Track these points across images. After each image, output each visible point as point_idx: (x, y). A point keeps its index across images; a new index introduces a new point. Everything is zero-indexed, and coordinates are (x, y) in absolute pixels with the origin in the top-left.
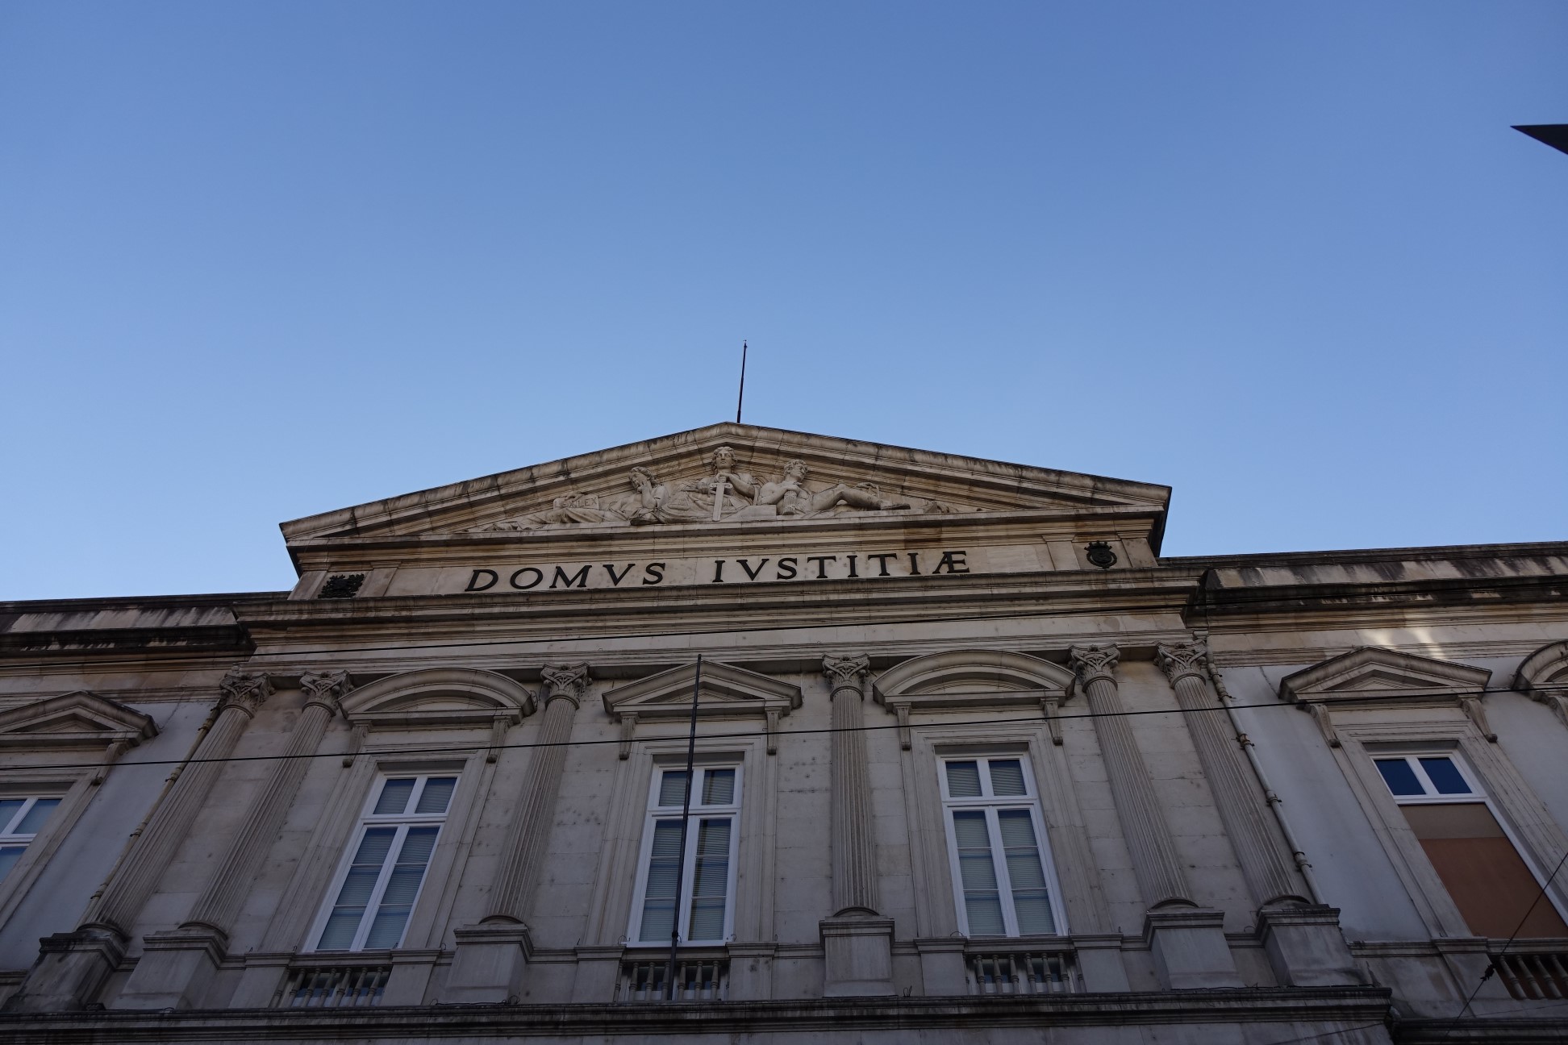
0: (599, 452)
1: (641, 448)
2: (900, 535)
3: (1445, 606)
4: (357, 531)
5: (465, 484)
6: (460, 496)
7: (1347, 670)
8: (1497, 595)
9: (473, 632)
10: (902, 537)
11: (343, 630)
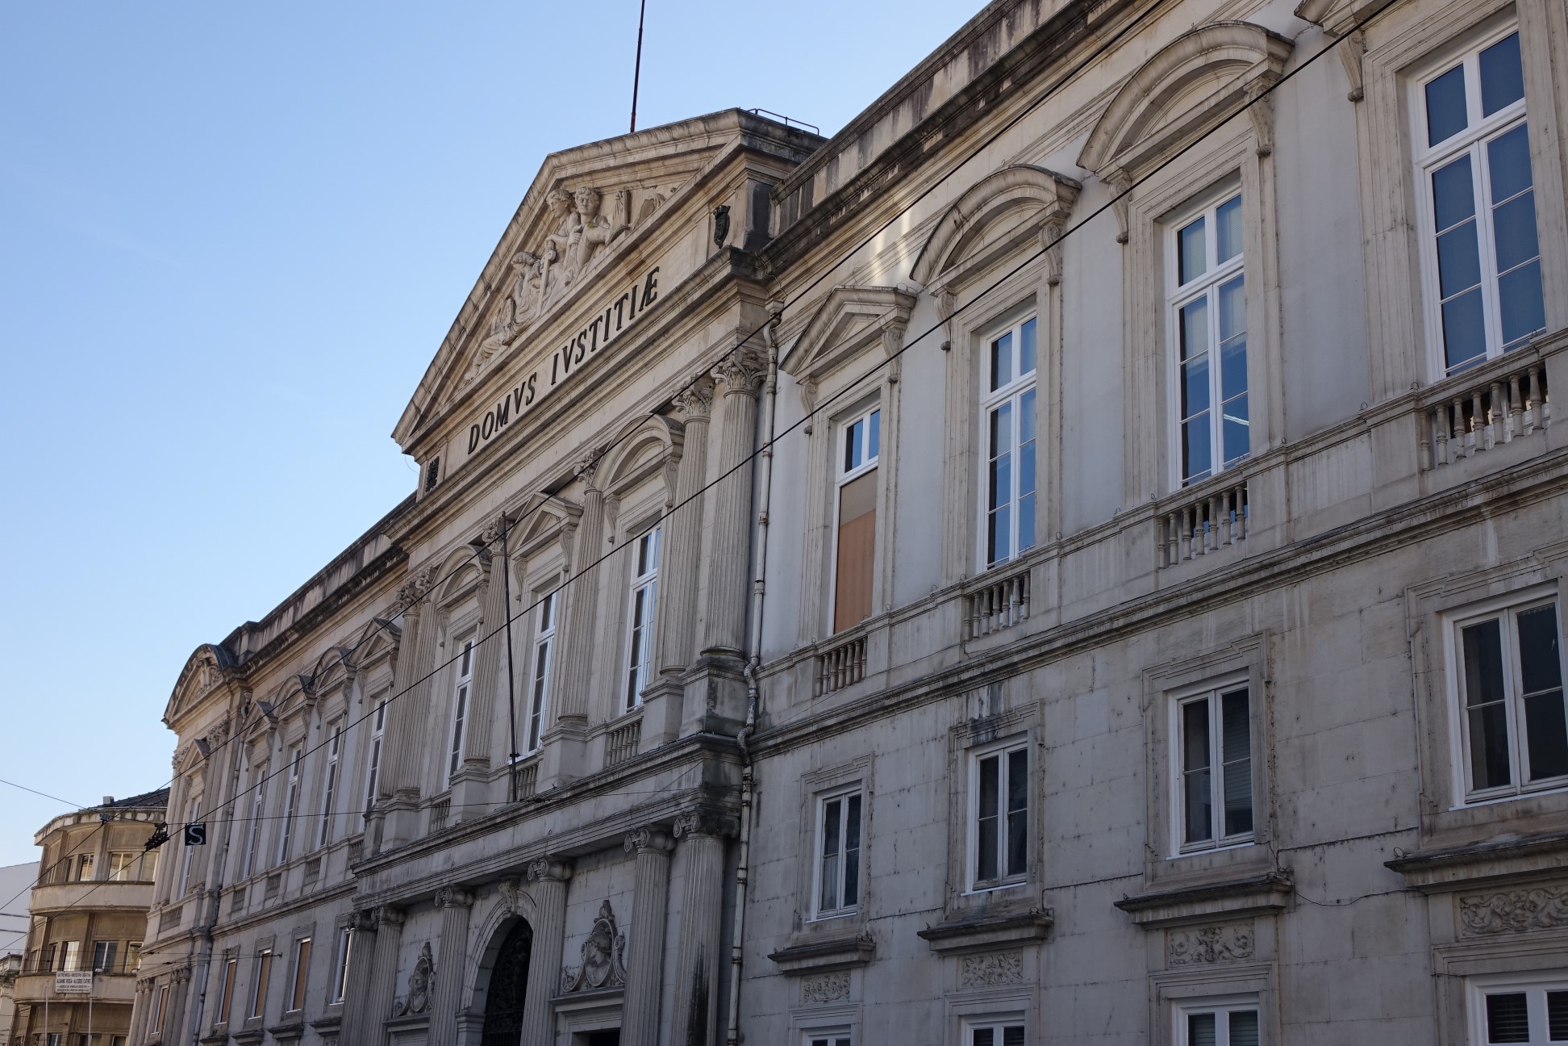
0: (494, 253)
1: (514, 227)
2: (622, 270)
3: (916, 168)
4: (423, 418)
5: (447, 338)
6: (451, 352)
7: (826, 325)
8: (940, 137)
9: (465, 505)
10: (624, 273)
11: (426, 528)
